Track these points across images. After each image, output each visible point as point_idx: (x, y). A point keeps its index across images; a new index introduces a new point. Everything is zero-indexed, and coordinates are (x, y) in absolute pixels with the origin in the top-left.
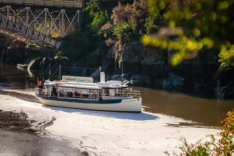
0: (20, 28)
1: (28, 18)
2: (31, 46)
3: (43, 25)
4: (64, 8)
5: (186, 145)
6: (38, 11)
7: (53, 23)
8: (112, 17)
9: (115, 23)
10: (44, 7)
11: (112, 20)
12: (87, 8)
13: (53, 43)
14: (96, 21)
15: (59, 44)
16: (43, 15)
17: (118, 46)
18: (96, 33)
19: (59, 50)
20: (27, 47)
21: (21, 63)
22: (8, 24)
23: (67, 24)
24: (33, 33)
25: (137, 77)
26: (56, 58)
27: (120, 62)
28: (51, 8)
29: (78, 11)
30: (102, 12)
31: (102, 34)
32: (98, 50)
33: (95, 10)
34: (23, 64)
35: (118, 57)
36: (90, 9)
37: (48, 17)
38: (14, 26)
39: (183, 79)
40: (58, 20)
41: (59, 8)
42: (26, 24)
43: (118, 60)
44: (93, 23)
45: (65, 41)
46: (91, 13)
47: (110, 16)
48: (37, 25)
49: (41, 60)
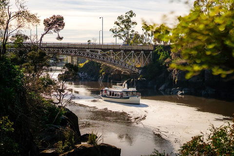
0: (118, 63)
1: (122, 57)
2: (125, 73)
3: (131, 61)
4: (143, 50)
5: (214, 128)
6: (128, 53)
7: (137, 59)
8: (171, 55)
9: (173, 58)
10: (132, 50)
11: (171, 57)
12: (156, 50)
13: (137, 70)
14: (161, 57)
15: (140, 71)
16: (131, 55)
17: (175, 71)
18: (162, 64)
19: (140, 74)
20: (122, 73)
21: (119, 83)
22: (111, 60)
23: (144, 60)
24: (125, 65)
25: (186, 89)
26: (139, 79)
27: (176, 80)
28: (135, 51)
29: (151, 52)
30: (165, 52)
31: (165, 65)
32: (163, 74)
33: (161, 51)
34: (120, 83)
35: (175, 78)
36: (158, 50)
37: (134, 56)
38: (115, 61)
39: (214, 90)
40: (139, 58)
41: (140, 51)
42: (122, 60)
43: (175, 79)
44: (160, 59)
45: (144, 69)
46: (159, 53)
47: (170, 54)
48: (128, 61)
49: (130, 80)
